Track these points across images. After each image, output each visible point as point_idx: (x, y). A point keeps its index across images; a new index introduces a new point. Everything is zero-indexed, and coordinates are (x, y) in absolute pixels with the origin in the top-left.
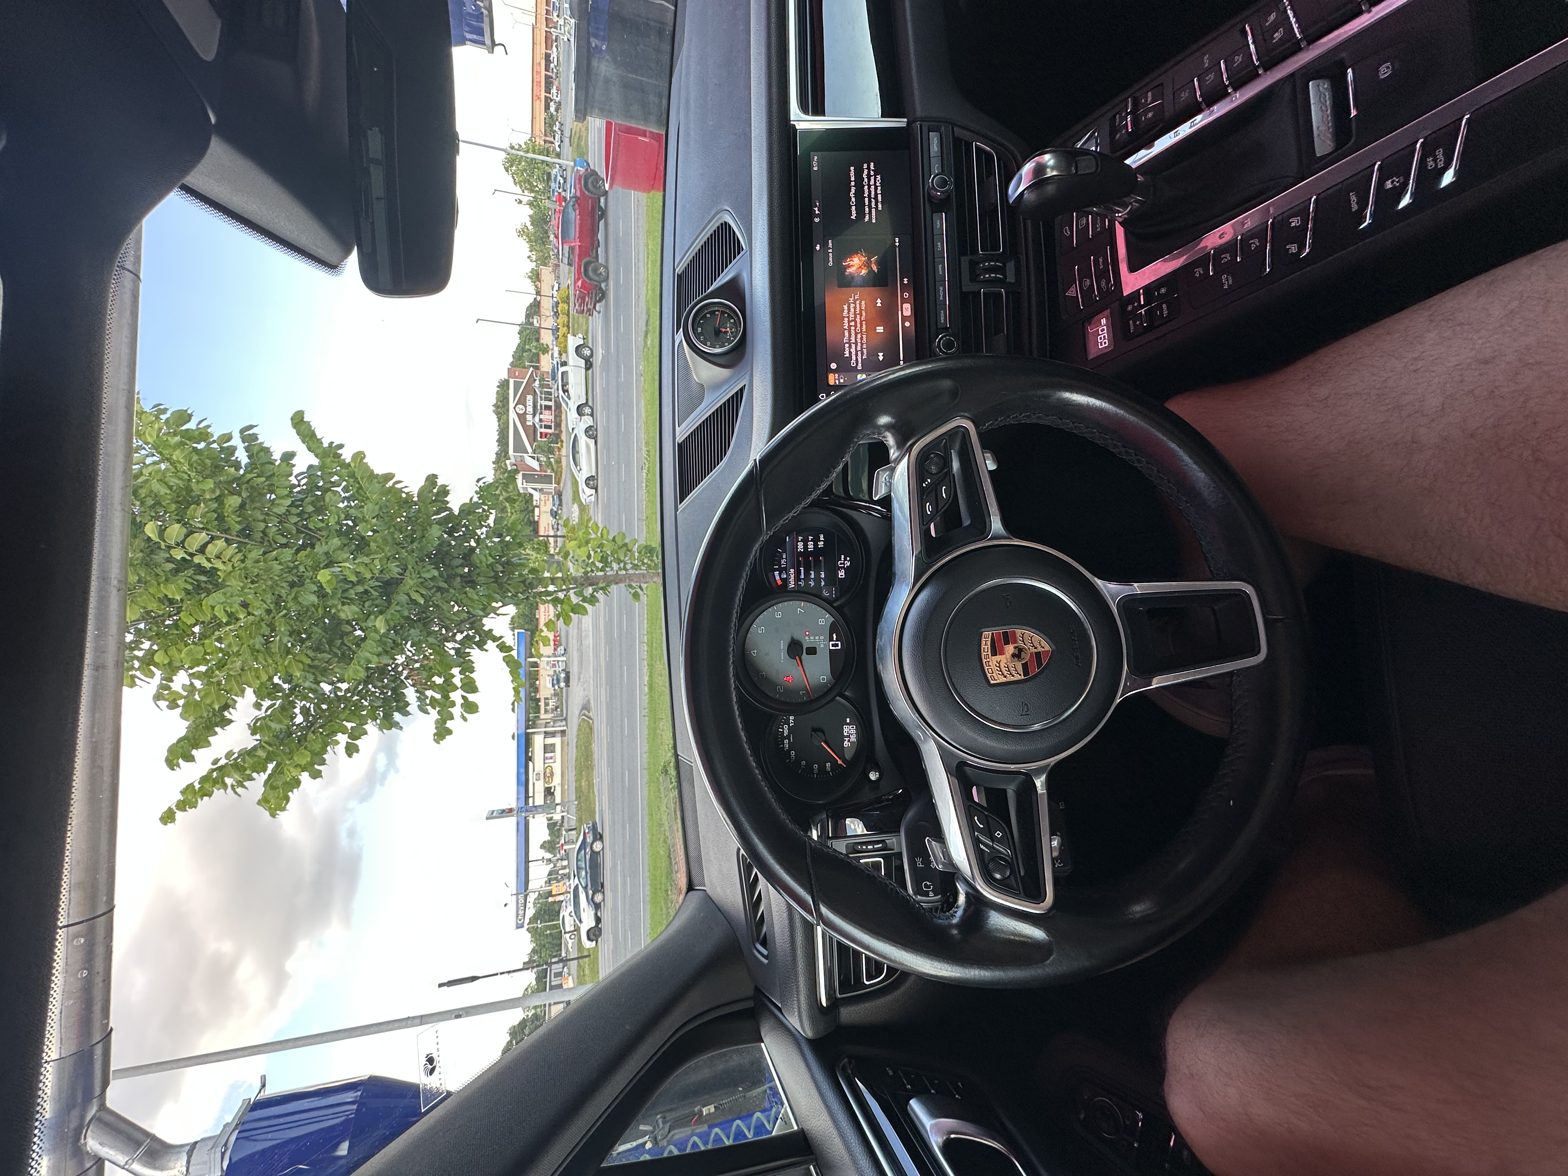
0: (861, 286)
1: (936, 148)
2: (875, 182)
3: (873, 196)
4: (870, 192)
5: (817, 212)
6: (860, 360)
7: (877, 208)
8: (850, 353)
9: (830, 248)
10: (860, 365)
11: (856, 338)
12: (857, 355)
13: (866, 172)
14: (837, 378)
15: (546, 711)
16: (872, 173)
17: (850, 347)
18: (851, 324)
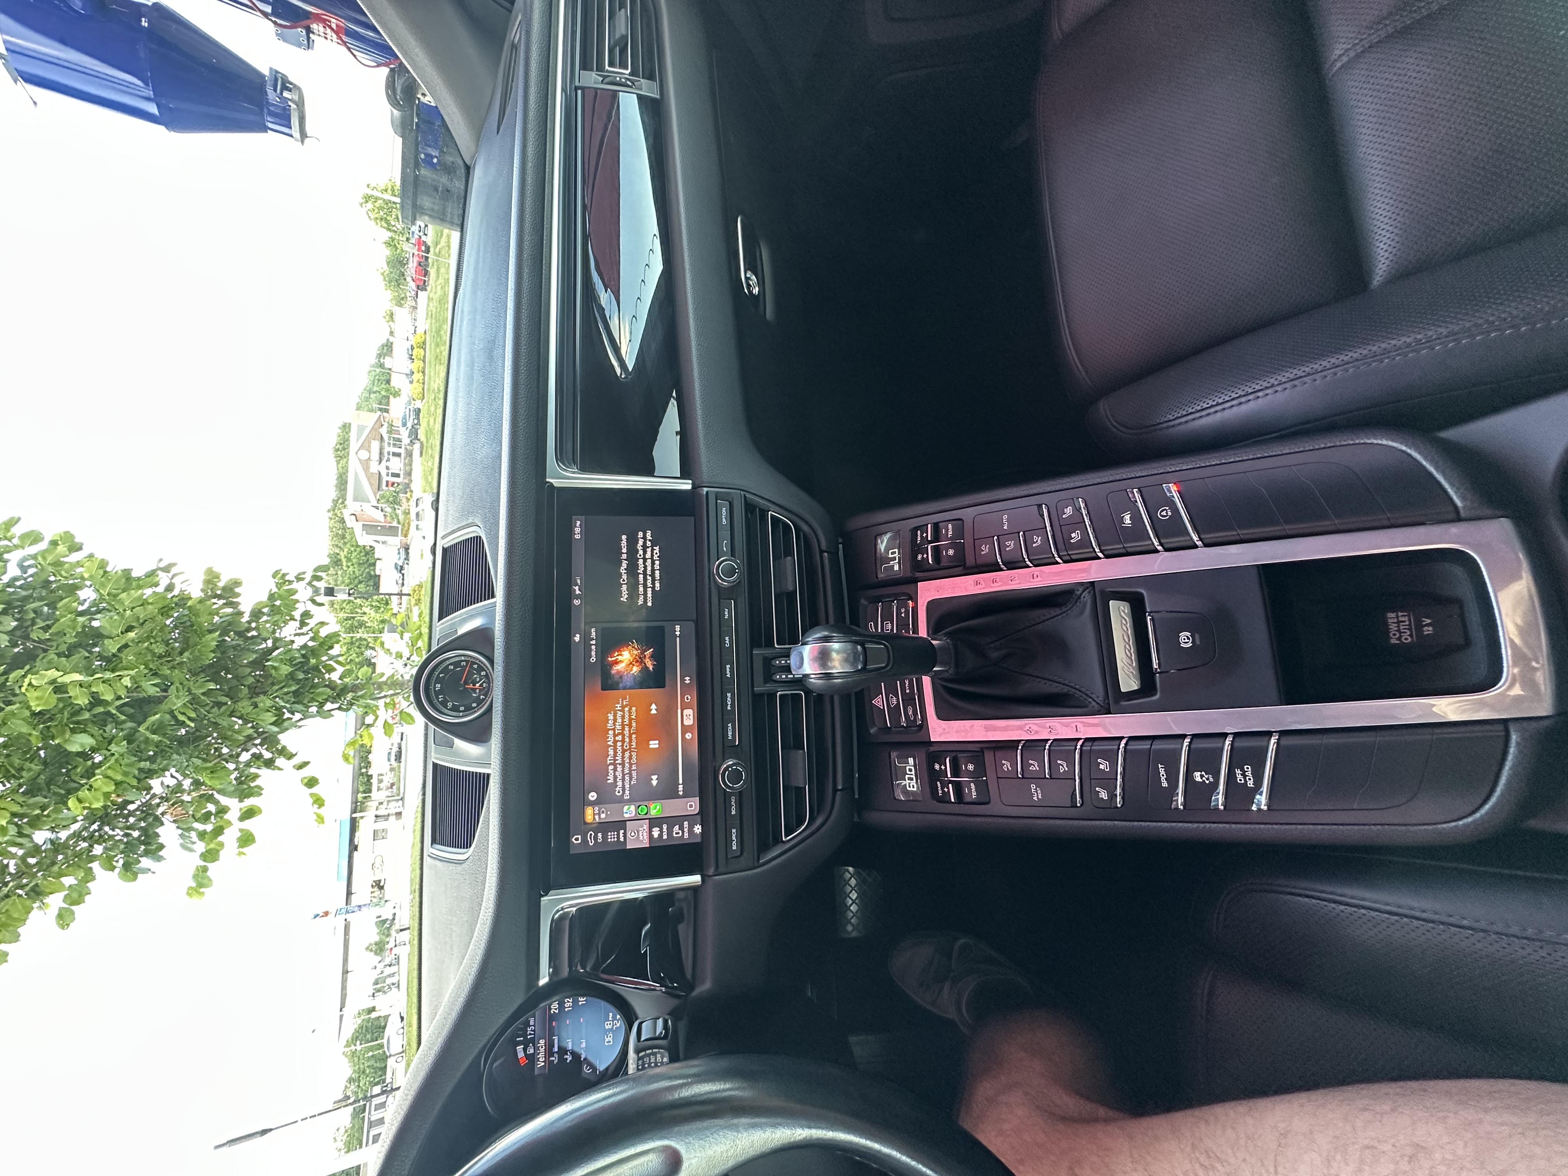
0: (631, 688)
1: (724, 520)
2: (652, 555)
3: (649, 572)
4: (645, 567)
5: (578, 592)
6: (627, 786)
7: (653, 588)
8: (615, 777)
9: (593, 639)
10: (627, 792)
11: (623, 757)
12: (623, 780)
13: (641, 542)
14: (596, 812)
15: (379, 789)
16: (649, 544)
17: (615, 770)
18: (617, 738)
